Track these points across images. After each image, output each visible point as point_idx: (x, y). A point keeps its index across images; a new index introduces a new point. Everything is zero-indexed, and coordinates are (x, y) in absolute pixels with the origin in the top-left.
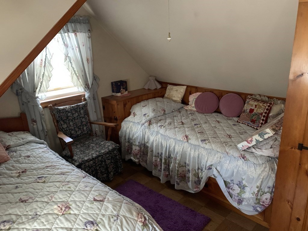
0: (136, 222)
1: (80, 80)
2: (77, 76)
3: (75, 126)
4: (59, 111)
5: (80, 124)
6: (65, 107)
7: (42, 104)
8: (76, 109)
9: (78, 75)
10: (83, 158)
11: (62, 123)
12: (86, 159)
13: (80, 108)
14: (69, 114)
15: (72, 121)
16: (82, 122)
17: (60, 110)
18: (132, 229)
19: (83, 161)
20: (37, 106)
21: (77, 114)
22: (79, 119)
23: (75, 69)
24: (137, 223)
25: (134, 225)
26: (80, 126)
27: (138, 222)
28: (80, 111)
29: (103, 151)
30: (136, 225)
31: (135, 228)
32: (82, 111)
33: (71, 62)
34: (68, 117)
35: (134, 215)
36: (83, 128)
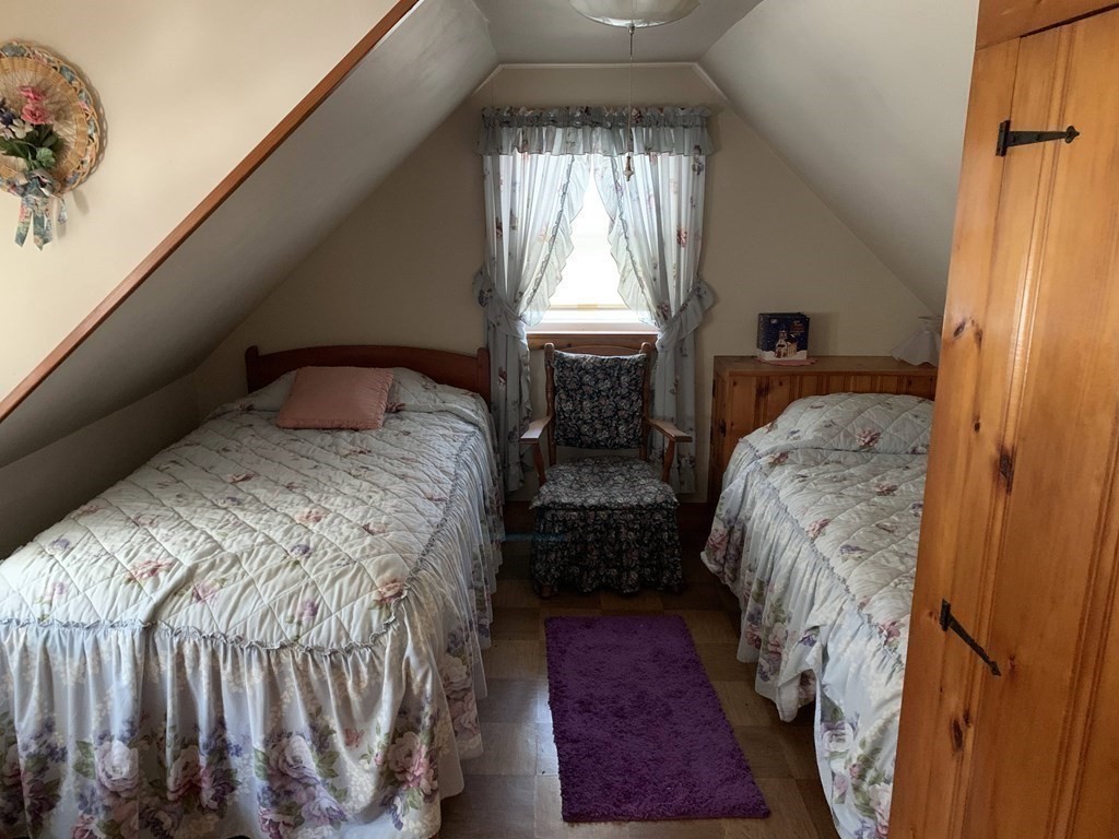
0: (369, 588)
1: (647, 291)
2: (639, 279)
3: (596, 415)
4: (563, 362)
5: (610, 413)
6: (582, 356)
7: (530, 337)
8: (610, 367)
9: (641, 274)
10: (558, 496)
11: (563, 396)
12: (565, 500)
13: (621, 369)
14: (587, 378)
15: (591, 398)
16: (617, 409)
17: (565, 362)
18: (351, 594)
19: (554, 503)
20: (516, 338)
21: (608, 384)
22: (612, 398)
23: (637, 258)
24: (371, 590)
25: (362, 590)
26: (611, 418)
27: (374, 592)
28: (618, 378)
29: (620, 500)
30: (365, 593)
31: (358, 597)
32: (625, 379)
33: (626, 238)
34: (581, 384)
35: (380, 577)
36: (617, 428)
